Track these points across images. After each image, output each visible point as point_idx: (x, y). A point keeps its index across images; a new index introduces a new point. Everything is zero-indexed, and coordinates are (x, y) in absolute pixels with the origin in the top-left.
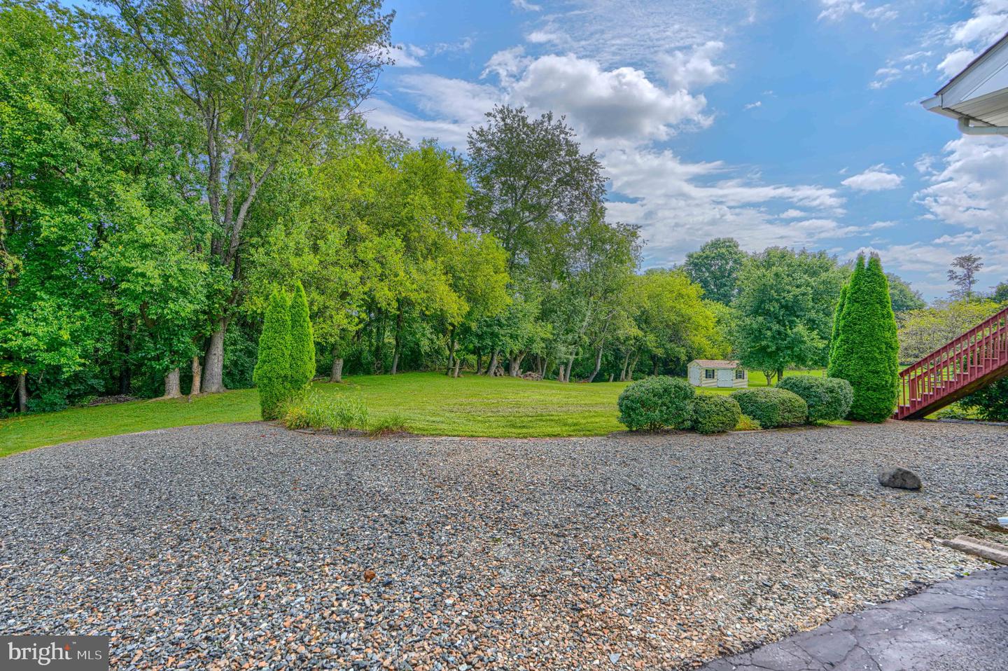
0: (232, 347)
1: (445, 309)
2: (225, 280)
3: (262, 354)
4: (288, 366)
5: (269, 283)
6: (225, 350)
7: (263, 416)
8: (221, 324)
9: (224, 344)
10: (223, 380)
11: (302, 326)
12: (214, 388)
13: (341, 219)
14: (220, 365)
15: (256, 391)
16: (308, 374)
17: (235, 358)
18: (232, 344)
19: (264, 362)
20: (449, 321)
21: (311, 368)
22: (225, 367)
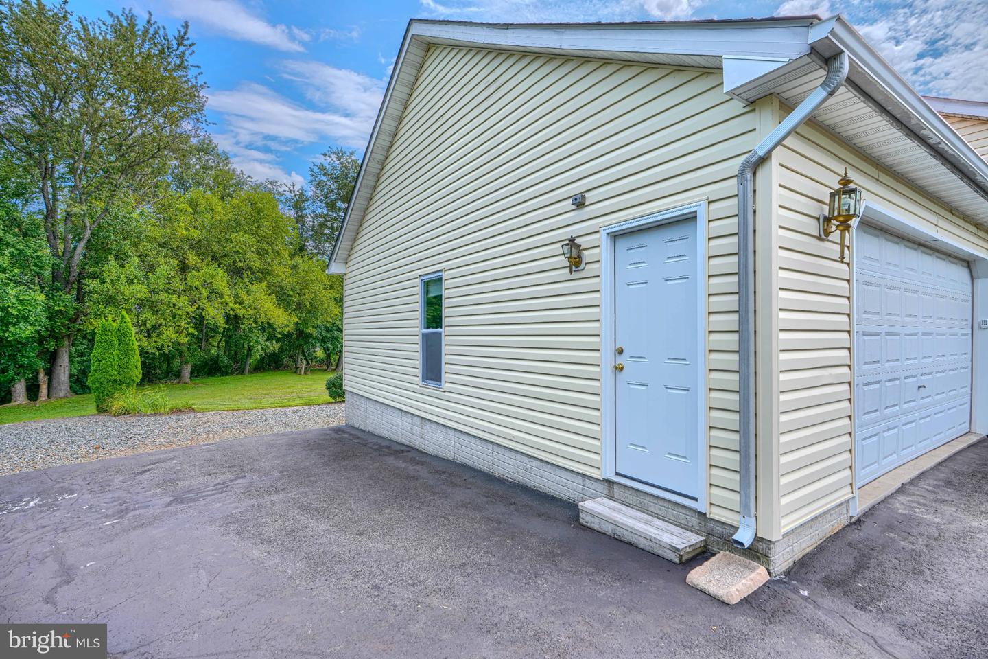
0: (78, 359)
1: (271, 322)
2: (66, 301)
3: (93, 366)
4: (116, 373)
5: (105, 307)
6: (71, 361)
7: (97, 410)
8: (66, 339)
9: (70, 356)
10: (71, 388)
11: (127, 344)
12: (62, 394)
13: (176, 252)
14: (67, 374)
15: (93, 396)
16: (135, 379)
17: (82, 367)
18: (78, 356)
19: (96, 371)
20: (278, 331)
21: (137, 374)
22: (71, 376)
